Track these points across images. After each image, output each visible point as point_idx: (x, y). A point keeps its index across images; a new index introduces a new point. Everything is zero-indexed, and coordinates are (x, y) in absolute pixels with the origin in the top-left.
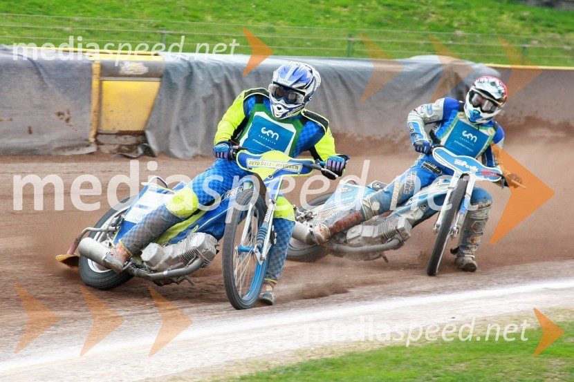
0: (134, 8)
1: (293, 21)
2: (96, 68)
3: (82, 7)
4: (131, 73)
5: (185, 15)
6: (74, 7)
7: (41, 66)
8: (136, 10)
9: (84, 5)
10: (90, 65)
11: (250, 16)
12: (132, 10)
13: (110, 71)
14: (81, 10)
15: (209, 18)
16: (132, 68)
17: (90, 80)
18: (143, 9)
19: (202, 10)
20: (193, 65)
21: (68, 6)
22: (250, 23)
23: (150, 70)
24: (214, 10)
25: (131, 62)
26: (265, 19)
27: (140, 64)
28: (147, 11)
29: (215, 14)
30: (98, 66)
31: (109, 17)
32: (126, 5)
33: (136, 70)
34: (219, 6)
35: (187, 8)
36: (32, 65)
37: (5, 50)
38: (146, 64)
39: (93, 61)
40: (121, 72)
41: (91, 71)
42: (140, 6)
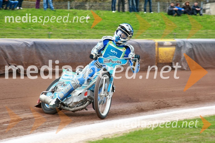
1: (213, 30)
2: (156, 44)
3: (148, 29)
4: (167, 45)
5: (179, 30)
6: (146, 29)
7: (140, 44)
8: (164, 29)
11: (200, 29)
13: (161, 45)
15: (187, 30)
17: (155, 48)
19: (185, 28)
20: (185, 42)
22: (200, 31)
24: (188, 28)
26: (204, 30)
27: (169, 42)
28: (168, 29)
29: (189, 29)
31: (157, 31)
32: (162, 28)
33: (169, 44)
34: (190, 26)
35: (180, 28)
36: (137, 44)
38: (171, 42)
39: (155, 42)
40: (164, 45)
42: (165, 28)
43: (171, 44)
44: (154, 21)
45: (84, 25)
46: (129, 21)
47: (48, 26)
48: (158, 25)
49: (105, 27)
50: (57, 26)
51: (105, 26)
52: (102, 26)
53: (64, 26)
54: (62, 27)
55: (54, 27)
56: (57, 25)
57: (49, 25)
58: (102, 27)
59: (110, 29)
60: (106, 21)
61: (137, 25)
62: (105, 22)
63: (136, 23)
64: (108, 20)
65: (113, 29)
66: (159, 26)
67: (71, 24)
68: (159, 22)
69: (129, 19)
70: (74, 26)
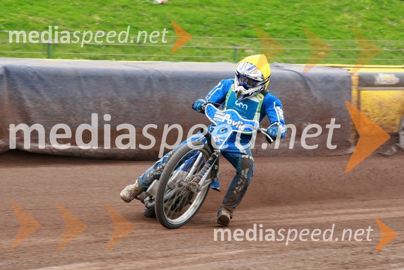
0: (377, 34)
2: (354, 79)
3: (333, 35)
4: (385, 83)
6: (326, 35)
7: (309, 79)
8: (378, 36)
9: (335, 33)
10: (350, 77)
12: (376, 36)
13: (367, 82)
14: (332, 37)
16: (385, 79)
17: (350, 90)
18: (385, 35)
21: (321, 34)
23: (401, 80)
25: (385, 73)
27: (392, 75)
28: (388, 36)
30: (357, 78)
31: (356, 41)
32: (371, 32)
33: (389, 81)
36: (301, 79)
37: (278, 66)
38: (397, 75)
39: (352, 74)
40: (376, 83)
41: (350, 82)
42: (382, 33)
43: (396, 80)
44: (350, 12)
45: (150, 20)
46: (278, 12)
47: (45, 21)
48: (359, 25)
49: (209, 28)
50: (71, 23)
51: (208, 26)
52: (201, 23)
53: (93, 23)
54: (87, 25)
55: (64, 26)
56: (71, 20)
57: (50, 19)
58: (201, 28)
59: (223, 33)
60: (212, 11)
61: (301, 24)
62: (210, 13)
63: (297, 19)
64: (218, 6)
65: (232, 33)
66: (364, 28)
67: (112, 18)
68: (365, 16)
69: (277, 6)
70: (120, 22)
